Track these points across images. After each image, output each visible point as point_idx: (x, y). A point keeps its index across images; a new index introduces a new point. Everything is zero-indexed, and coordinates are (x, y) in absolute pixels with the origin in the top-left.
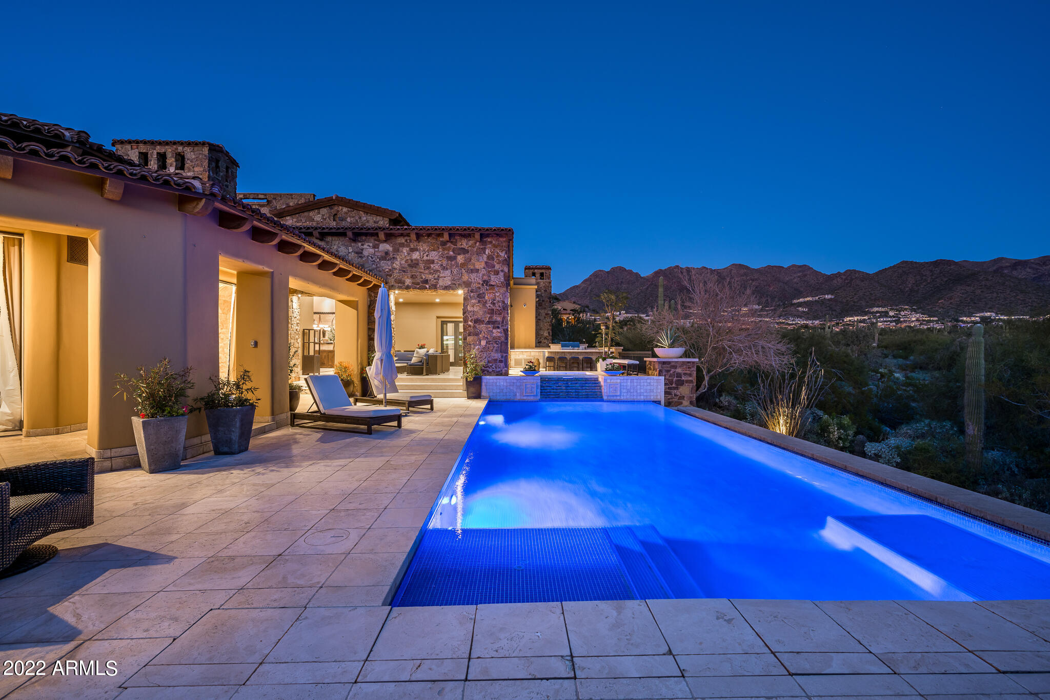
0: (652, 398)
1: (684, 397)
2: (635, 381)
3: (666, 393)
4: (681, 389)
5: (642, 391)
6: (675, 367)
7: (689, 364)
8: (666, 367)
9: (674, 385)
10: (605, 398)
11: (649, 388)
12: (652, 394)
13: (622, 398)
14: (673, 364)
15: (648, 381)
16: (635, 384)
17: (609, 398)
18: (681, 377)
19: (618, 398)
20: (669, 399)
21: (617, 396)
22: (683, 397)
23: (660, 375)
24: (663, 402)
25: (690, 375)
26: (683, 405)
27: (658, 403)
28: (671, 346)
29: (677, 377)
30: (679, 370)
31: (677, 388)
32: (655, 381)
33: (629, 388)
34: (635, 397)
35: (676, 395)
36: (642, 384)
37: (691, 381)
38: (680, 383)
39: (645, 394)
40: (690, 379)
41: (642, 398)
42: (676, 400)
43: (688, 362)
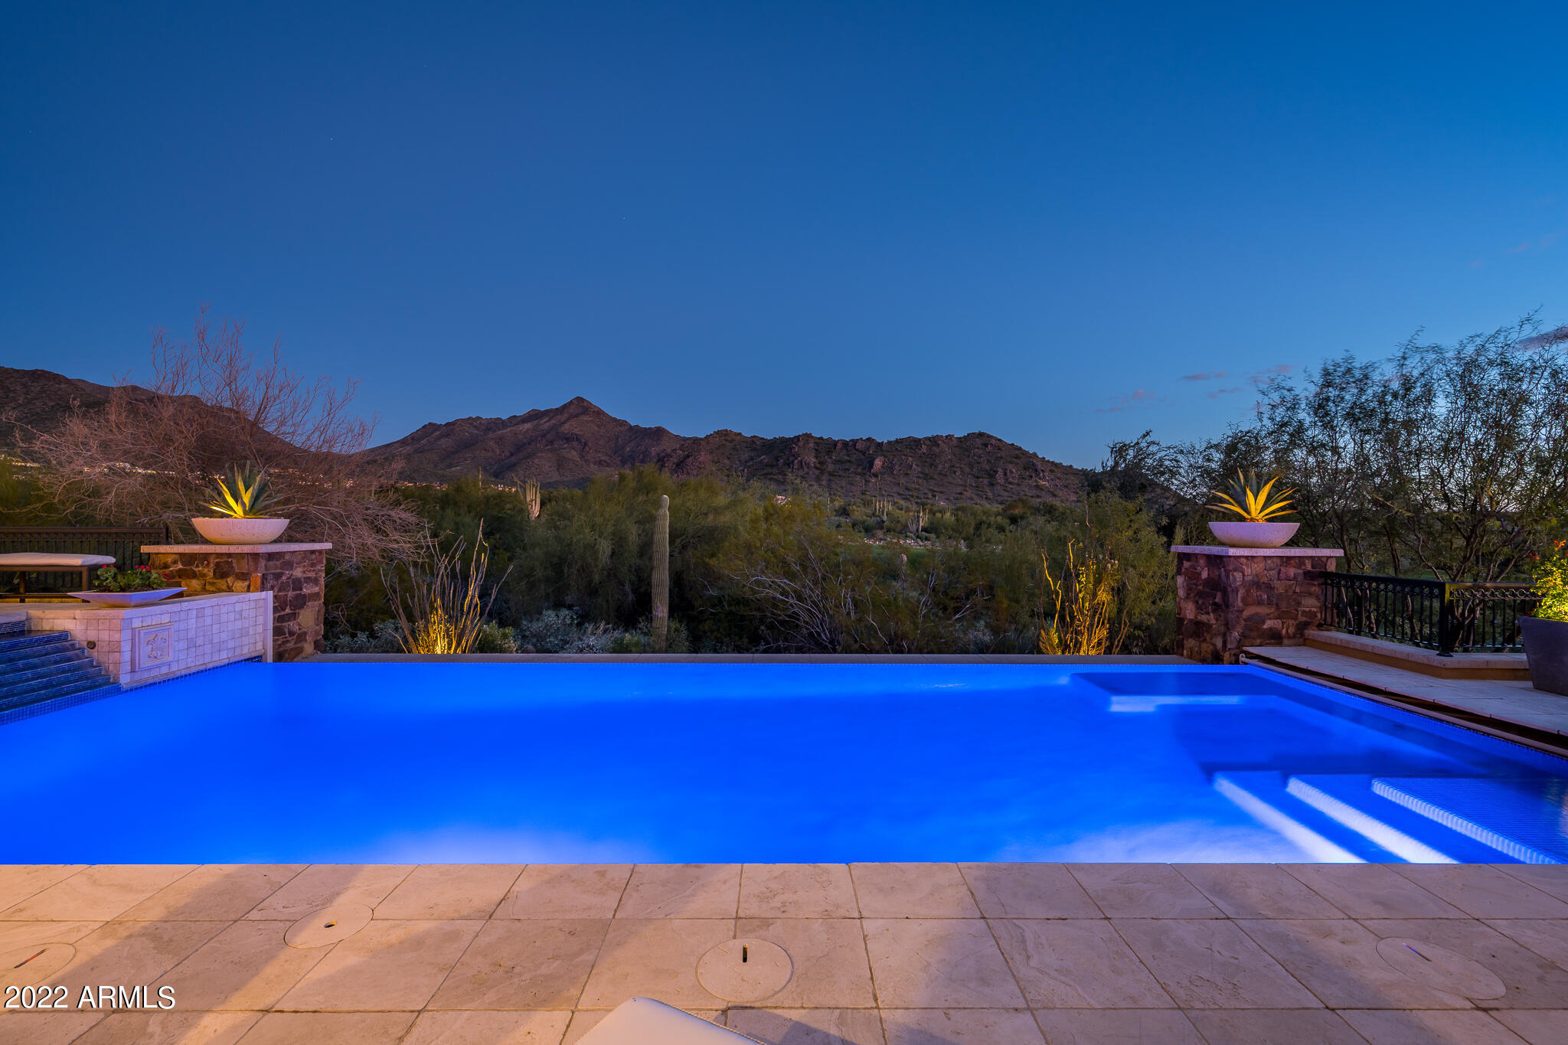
0: (245, 650)
1: (305, 633)
2: (208, 612)
3: (278, 631)
4: (301, 617)
5: (224, 636)
6: (289, 565)
7: (314, 556)
8: (275, 566)
9: (288, 611)
10: (125, 680)
11: (238, 624)
12: (245, 640)
13: (174, 668)
14: (287, 557)
15: (238, 607)
16: (208, 621)
17: (137, 677)
18: (301, 589)
19: (164, 670)
20: (280, 646)
21: (159, 667)
22: (301, 637)
23: (263, 588)
24: (270, 658)
25: (316, 581)
26: (303, 655)
27: (258, 659)
28: (255, 510)
29: (294, 590)
30: (298, 573)
31: (293, 616)
32: (253, 605)
33: (192, 634)
34: (207, 659)
35: (291, 634)
36: (224, 618)
37: (317, 594)
38: (301, 602)
39: (231, 644)
40: (316, 589)
41: (224, 657)
42: (291, 645)
43: (313, 552)
